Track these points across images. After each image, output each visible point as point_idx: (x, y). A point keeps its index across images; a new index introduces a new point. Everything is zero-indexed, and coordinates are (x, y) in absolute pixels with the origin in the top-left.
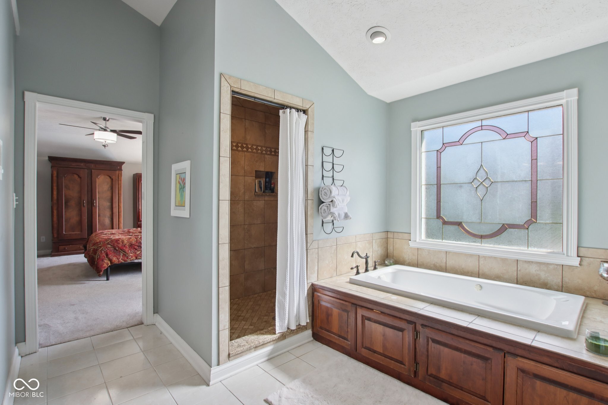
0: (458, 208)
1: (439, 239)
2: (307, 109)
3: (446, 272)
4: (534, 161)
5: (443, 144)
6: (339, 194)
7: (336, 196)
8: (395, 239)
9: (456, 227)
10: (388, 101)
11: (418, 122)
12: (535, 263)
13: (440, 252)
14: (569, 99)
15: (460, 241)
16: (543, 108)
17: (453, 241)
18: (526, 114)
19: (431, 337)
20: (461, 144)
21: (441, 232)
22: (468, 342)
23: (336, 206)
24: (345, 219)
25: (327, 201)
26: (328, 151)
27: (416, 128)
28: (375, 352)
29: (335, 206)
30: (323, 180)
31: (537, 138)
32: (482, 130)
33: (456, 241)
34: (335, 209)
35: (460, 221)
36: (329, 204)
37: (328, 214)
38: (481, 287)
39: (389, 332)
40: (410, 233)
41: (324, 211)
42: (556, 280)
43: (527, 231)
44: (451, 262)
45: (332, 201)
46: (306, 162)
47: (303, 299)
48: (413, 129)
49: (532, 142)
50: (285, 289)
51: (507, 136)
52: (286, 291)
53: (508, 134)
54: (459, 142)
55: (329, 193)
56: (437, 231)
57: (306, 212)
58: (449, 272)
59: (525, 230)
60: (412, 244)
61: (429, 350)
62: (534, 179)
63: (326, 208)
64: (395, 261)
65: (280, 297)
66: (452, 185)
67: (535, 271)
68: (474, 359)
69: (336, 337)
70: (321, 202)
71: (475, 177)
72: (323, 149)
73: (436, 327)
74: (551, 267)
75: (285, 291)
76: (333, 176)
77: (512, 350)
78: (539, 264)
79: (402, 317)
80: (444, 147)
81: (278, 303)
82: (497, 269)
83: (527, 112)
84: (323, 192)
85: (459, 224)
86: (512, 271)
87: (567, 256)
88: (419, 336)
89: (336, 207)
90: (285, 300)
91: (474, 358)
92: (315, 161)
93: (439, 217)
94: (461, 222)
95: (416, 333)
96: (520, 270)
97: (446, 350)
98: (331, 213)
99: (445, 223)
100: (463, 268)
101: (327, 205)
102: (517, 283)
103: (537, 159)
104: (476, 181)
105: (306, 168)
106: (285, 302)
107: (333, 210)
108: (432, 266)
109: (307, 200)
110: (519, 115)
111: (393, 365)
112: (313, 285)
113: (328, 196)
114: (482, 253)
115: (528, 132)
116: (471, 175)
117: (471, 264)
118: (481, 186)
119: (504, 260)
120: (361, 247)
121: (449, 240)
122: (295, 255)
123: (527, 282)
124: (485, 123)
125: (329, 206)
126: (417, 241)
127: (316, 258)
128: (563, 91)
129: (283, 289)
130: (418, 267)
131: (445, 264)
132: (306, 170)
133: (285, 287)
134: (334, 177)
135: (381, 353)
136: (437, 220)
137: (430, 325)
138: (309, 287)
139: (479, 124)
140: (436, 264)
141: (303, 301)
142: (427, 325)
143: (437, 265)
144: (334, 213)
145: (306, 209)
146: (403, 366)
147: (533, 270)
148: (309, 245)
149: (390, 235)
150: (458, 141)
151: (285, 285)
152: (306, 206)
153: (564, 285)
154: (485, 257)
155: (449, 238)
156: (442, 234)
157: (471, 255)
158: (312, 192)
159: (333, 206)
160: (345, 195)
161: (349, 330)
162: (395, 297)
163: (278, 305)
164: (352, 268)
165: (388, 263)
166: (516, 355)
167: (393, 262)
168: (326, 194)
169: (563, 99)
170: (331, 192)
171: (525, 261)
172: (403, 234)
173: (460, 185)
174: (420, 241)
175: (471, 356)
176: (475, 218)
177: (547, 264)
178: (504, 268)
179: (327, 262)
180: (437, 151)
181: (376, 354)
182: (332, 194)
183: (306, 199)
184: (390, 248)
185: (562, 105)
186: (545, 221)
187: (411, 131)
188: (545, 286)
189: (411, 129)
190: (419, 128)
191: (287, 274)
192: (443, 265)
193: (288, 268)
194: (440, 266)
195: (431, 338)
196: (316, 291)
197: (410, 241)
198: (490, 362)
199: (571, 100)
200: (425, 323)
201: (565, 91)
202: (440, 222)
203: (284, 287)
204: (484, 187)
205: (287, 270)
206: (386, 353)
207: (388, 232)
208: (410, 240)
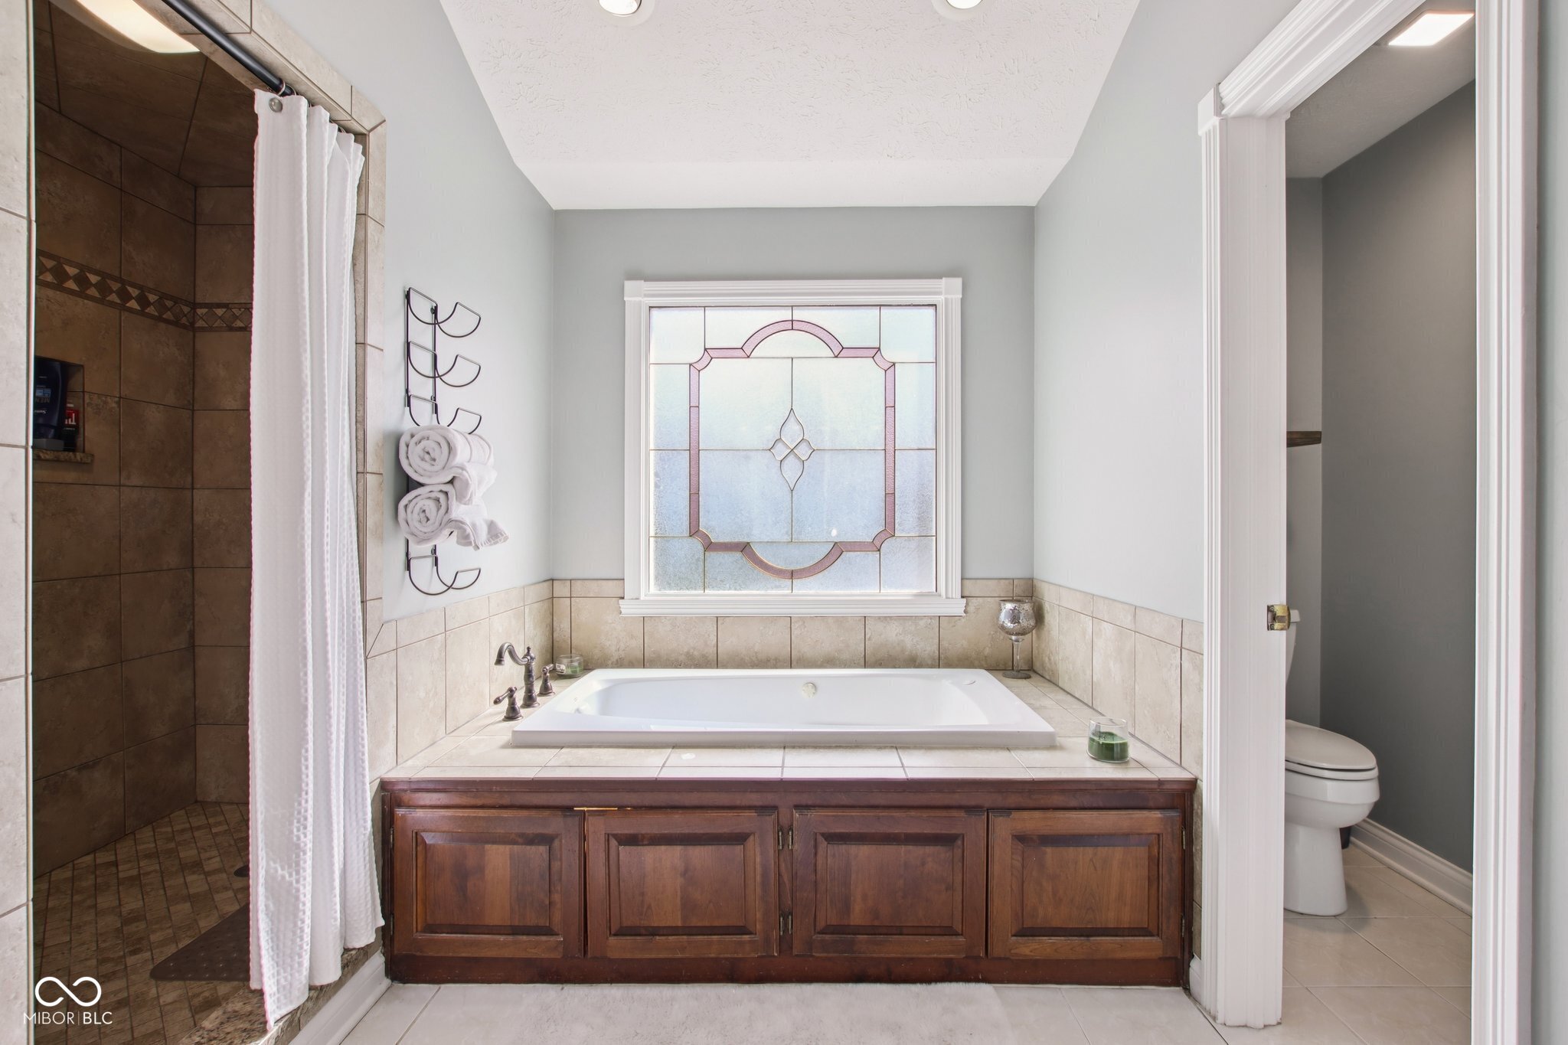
0: (741, 510)
1: (695, 589)
2: (364, 131)
3: (717, 668)
4: (890, 411)
5: (705, 349)
6: (472, 460)
7: (466, 464)
8: (578, 600)
9: (738, 555)
10: (556, 205)
11: (643, 281)
12: (895, 620)
13: (702, 619)
14: (949, 297)
15: (747, 587)
16: (906, 306)
17: (730, 589)
18: (876, 311)
19: (825, 830)
20: (748, 357)
21: (701, 570)
22: (913, 813)
23: (467, 499)
24: (493, 542)
25: (432, 478)
26: (421, 308)
27: (636, 294)
28: (654, 932)
29: (465, 497)
30: (409, 405)
31: (894, 364)
32: (792, 329)
33: (735, 589)
34: (463, 508)
35: (746, 540)
36: (441, 491)
37: (441, 526)
38: (815, 686)
39: (700, 855)
40: (620, 577)
41: (422, 515)
42: (927, 648)
43: (878, 556)
44: (730, 642)
45: (451, 482)
46: (361, 332)
47: (361, 845)
48: (630, 299)
49: (886, 371)
50: (298, 830)
51: (841, 351)
52: (302, 836)
53: (843, 348)
54: (743, 351)
55: (441, 455)
56: (691, 569)
57: (361, 518)
58: (725, 666)
59: (875, 553)
60: (627, 608)
61: (819, 867)
62: (890, 448)
63: (430, 506)
64: (584, 661)
65: (277, 871)
66: (726, 453)
67: (896, 635)
68: (929, 849)
69: (502, 938)
70: (407, 484)
71: (778, 437)
72: (407, 296)
73: (834, 802)
74: (922, 623)
75: (299, 838)
76: (435, 398)
77: (998, 800)
78: (902, 618)
79: (738, 803)
80: (707, 358)
81: (267, 898)
82: (826, 641)
83: (879, 307)
84: (416, 451)
85: (744, 548)
86: (855, 643)
87: (947, 598)
88: (792, 839)
89: (469, 500)
90: (298, 873)
91: (927, 847)
92: (385, 333)
93: (694, 531)
94: (748, 543)
95: (784, 831)
96: (869, 639)
97: (862, 852)
98: (450, 521)
99: (709, 546)
100: (756, 653)
101: (433, 495)
102: (865, 666)
103: (894, 407)
104: (779, 445)
105: (360, 352)
106: (298, 881)
107: (459, 511)
108: (682, 658)
109: (361, 473)
110: (863, 311)
111: (715, 947)
112: (384, 786)
113: (440, 462)
114: (797, 611)
115: (879, 349)
116: (770, 431)
117: (774, 641)
118: (791, 458)
119: (840, 620)
120: (500, 631)
121: (719, 588)
122: (331, 687)
123: (883, 660)
124: (799, 314)
125: (442, 497)
126: (642, 599)
127: (391, 683)
128: (941, 277)
129: (291, 832)
130: (644, 667)
131: (715, 648)
132: (360, 361)
133: (298, 822)
134: (438, 402)
135: (677, 927)
136: (690, 539)
137: (818, 802)
138: (373, 794)
139: (786, 314)
140: (692, 651)
141: (361, 853)
142: (810, 803)
143: (696, 653)
144: (461, 522)
145: (361, 508)
146: (746, 937)
147: (892, 635)
148: (370, 640)
149: (561, 590)
150: (742, 348)
151: (299, 813)
152: (361, 495)
153: (942, 656)
154: (803, 620)
155: (721, 584)
156: (702, 575)
157: (774, 619)
158: (380, 444)
159: (460, 498)
160: (485, 464)
161: (556, 897)
162: (688, 756)
163: (266, 906)
164: (498, 698)
165: (568, 667)
166: (1007, 810)
167: (580, 664)
168: (427, 457)
169: (939, 293)
170: (451, 448)
171: (879, 618)
172: (600, 582)
173: (743, 453)
174: (647, 598)
175: (921, 845)
176: (780, 534)
177: (914, 619)
178: (841, 639)
179: (422, 694)
180: (690, 365)
181: (658, 938)
182: (455, 455)
183: (361, 469)
184: (563, 627)
185: (936, 305)
186: (909, 533)
187: (624, 302)
188: (913, 662)
189: (625, 299)
190: (646, 299)
191: (303, 768)
192: (711, 651)
193: (307, 743)
194: (704, 656)
195: (823, 835)
196: (400, 806)
197: (621, 601)
198: (959, 842)
199: (952, 299)
200: (805, 799)
201: (944, 279)
202: (697, 545)
203: (296, 824)
204: (797, 461)
205: (303, 751)
206: (695, 922)
207: (553, 580)
208: (623, 598)
